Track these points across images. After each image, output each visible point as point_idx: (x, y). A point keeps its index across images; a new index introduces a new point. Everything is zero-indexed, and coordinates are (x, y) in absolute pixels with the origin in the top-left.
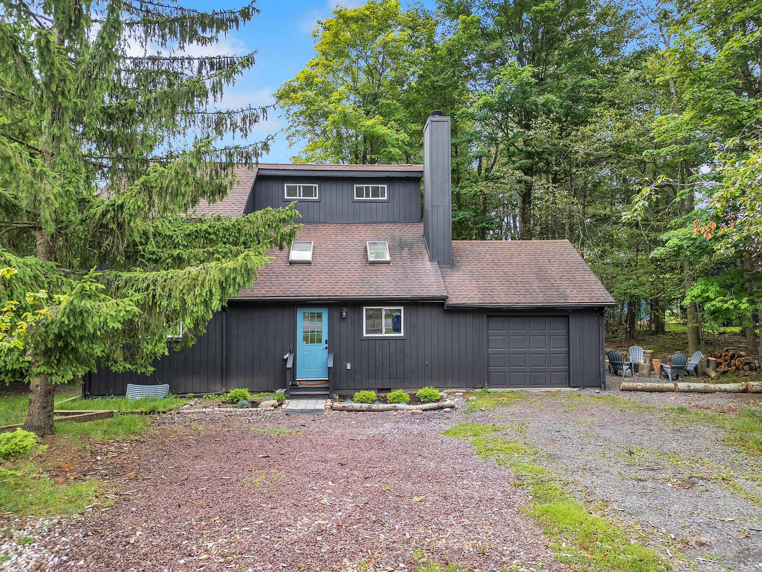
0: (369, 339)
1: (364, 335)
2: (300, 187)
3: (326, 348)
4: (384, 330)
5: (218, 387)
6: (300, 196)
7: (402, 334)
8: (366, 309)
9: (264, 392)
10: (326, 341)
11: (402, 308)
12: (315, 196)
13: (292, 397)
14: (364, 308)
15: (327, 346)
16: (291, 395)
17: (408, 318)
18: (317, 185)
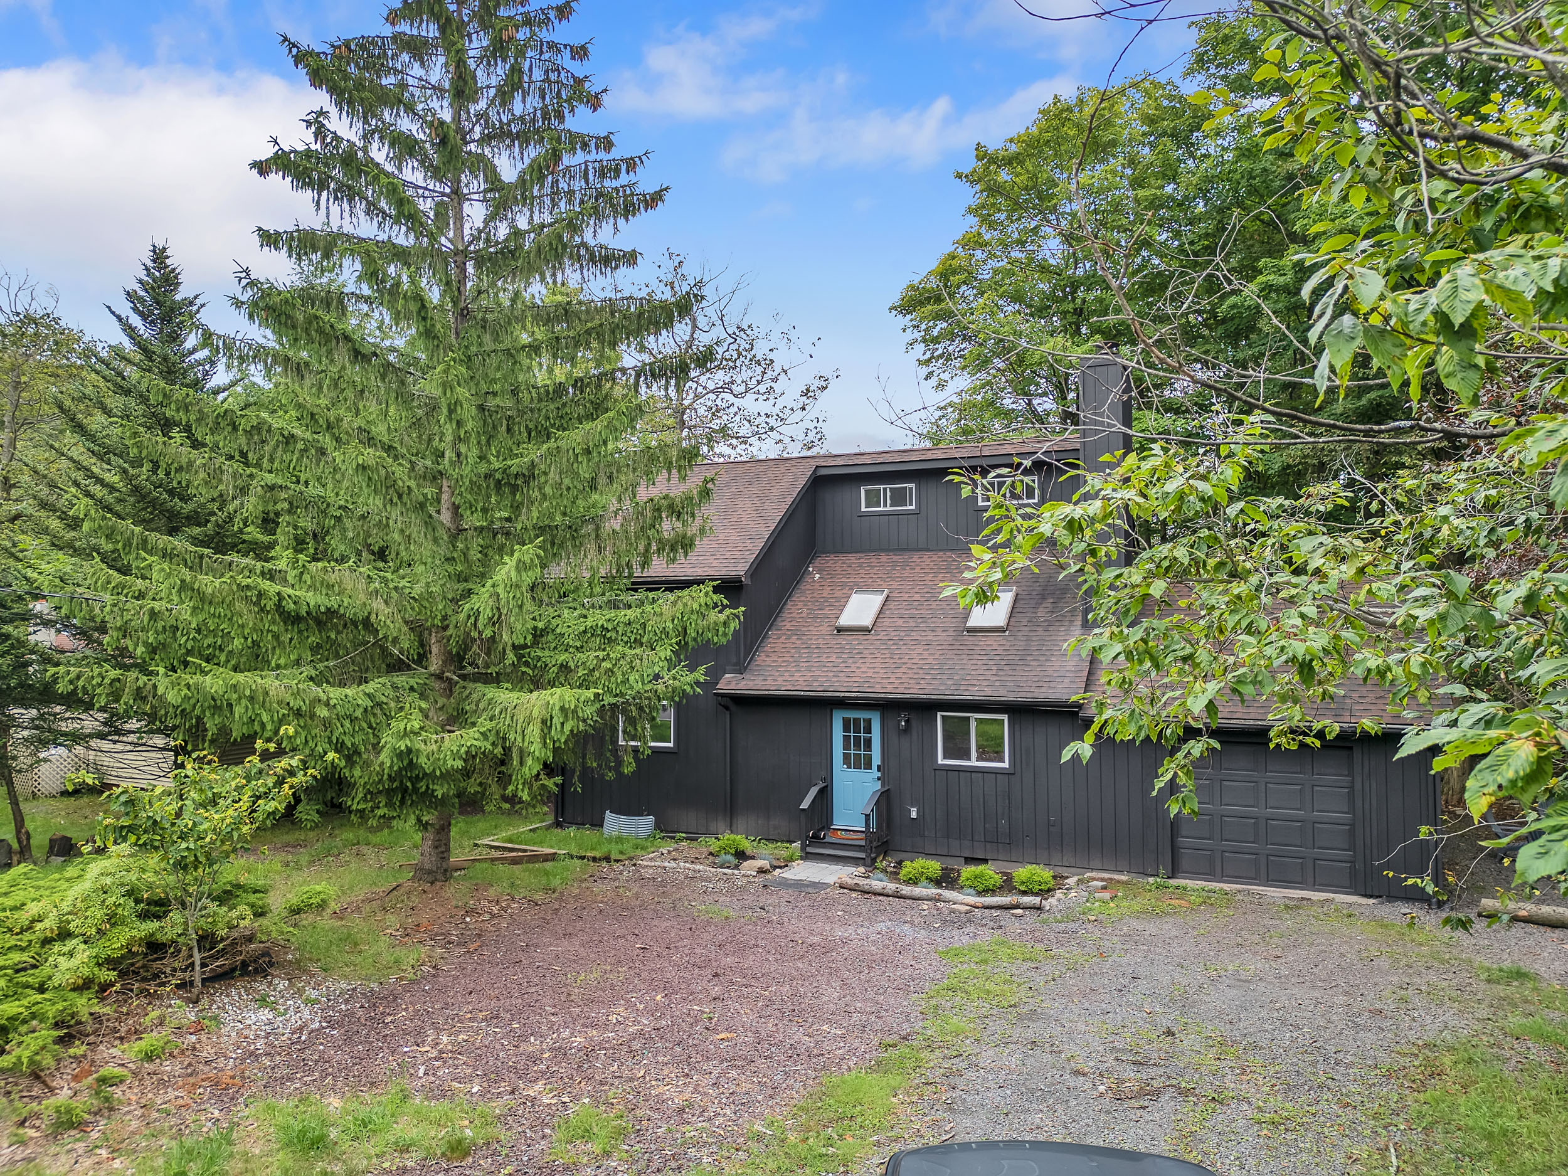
0: (948, 769)
1: (940, 762)
2: (885, 489)
3: (879, 779)
4: (974, 754)
5: (721, 825)
6: (885, 506)
7: (1006, 765)
8: (943, 717)
9: (782, 842)
10: (878, 766)
11: (1005, 717)
12: (911, 504)
13: (807, 856)
14: (939, 714)
15: (879, 774)
16: (808, 853)
17: (1017, 734)
18: (913, 485)
